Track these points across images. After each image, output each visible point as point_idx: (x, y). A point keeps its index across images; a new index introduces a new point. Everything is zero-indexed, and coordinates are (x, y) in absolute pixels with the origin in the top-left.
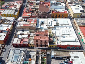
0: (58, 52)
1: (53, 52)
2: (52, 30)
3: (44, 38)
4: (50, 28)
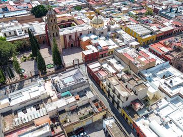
0: (119, 130)
1: (113, 121)
2: (165, 98)
3: (122, 90)
4: (163, 92)
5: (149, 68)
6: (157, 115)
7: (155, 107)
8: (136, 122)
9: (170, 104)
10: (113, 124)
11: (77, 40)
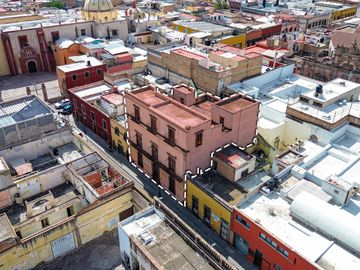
2: (313, 139)
4: (300, 121)
5: (247, 78)
6: (307, 178)
7: (294, 160)
8: (241, 211)
9: (333, 150)
10: (156, 231)
11: (45, 50)
